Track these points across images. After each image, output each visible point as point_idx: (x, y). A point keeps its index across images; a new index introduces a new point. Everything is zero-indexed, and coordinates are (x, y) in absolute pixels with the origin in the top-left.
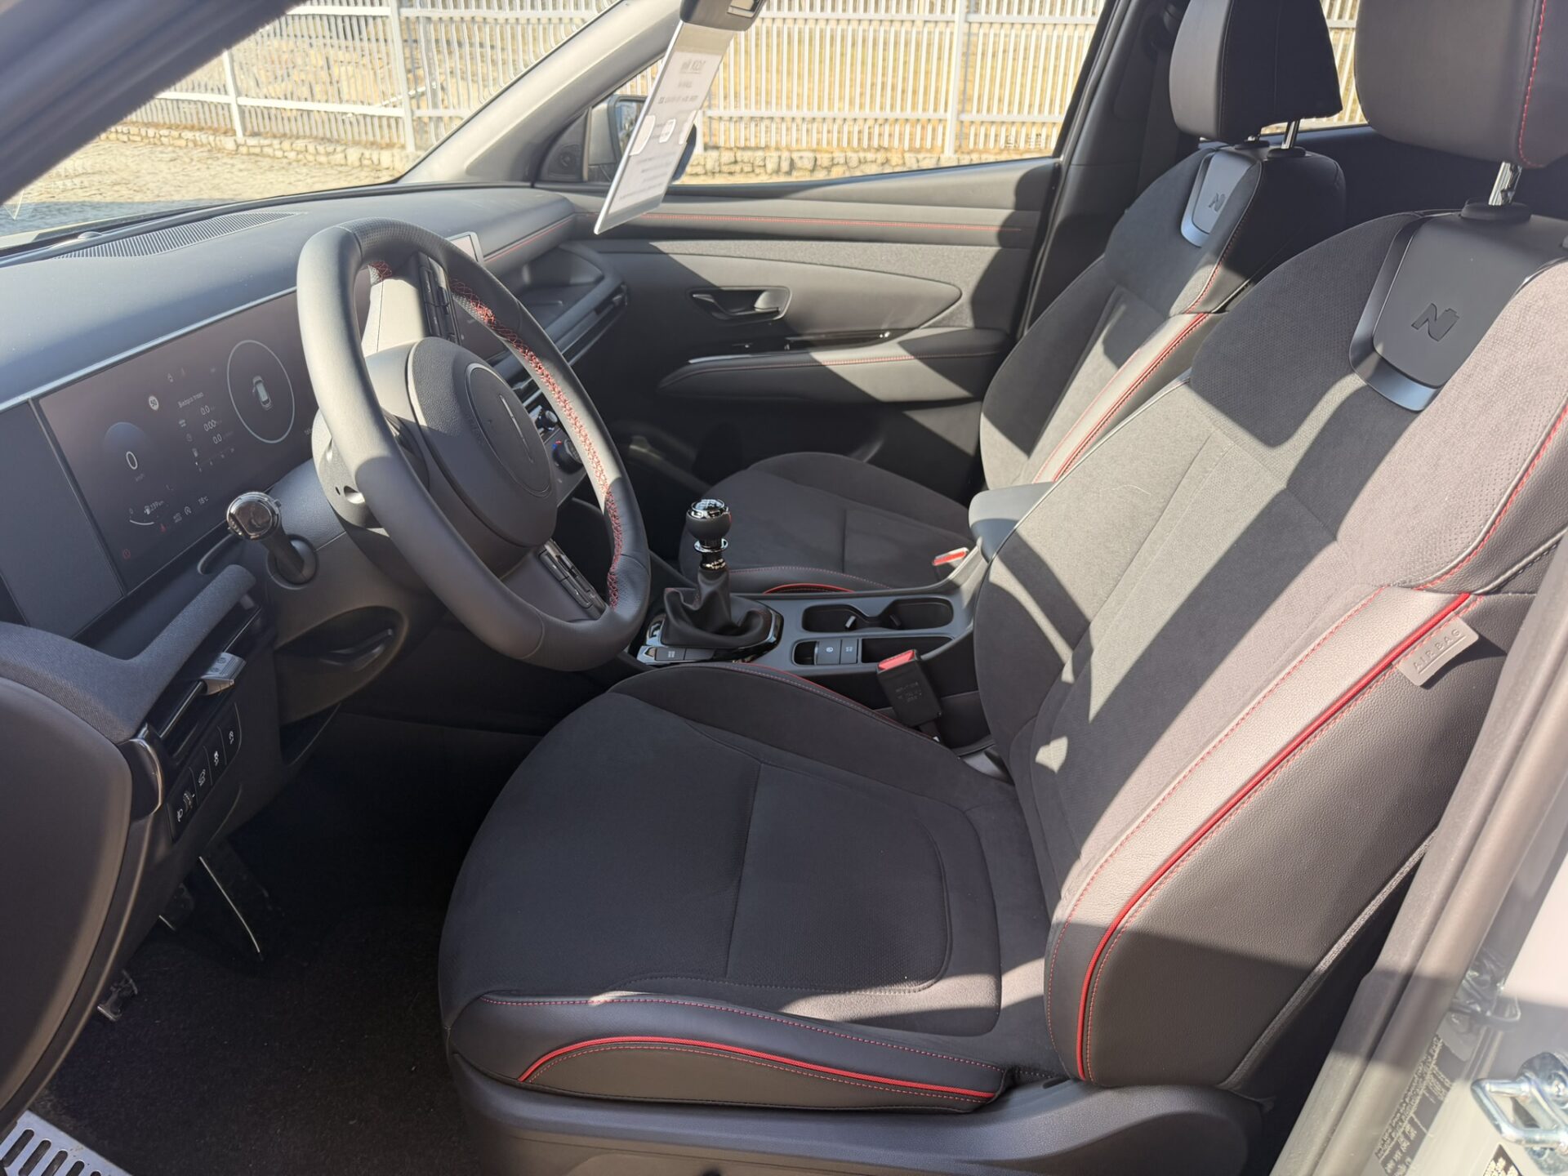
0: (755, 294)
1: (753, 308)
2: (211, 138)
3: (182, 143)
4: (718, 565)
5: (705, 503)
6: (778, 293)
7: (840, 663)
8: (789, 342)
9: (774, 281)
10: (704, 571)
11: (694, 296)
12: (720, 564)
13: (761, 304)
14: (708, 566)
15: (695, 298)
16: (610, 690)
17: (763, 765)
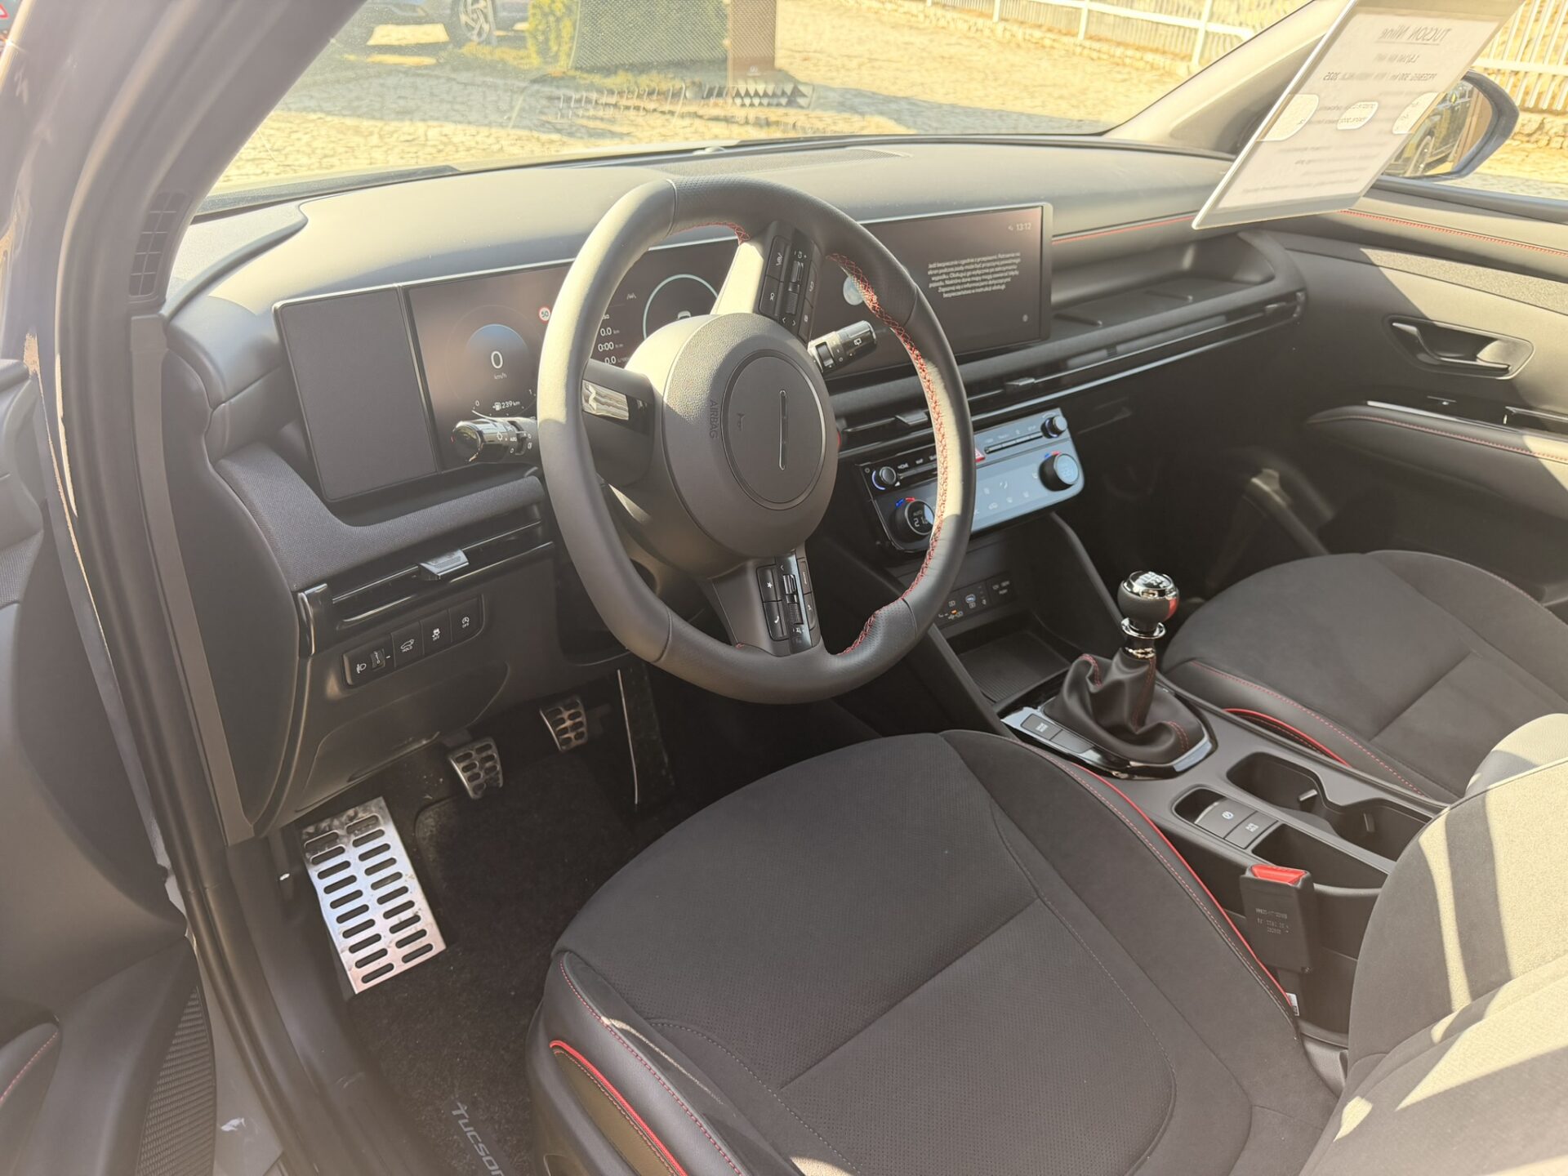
0: (1486, 341)
1: (1474, 358)
2: (1168, 62)
3: (1141, 64)
4: (1142, 653)
5: (1151, 577)
6: (1514, 346)
7: (1224, 839)
8: (1509, 413)
9: (1513, 330)
10: (1125, 655)
11: (1394, 324)
12: (1146, 653)
13: (1487, 356)
14: (1131, 651)
15: (1395, 327)
16: (941, 733)
17: (1039, 900)
